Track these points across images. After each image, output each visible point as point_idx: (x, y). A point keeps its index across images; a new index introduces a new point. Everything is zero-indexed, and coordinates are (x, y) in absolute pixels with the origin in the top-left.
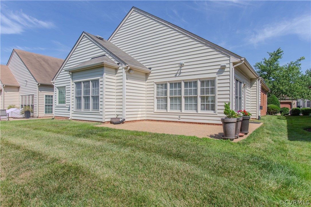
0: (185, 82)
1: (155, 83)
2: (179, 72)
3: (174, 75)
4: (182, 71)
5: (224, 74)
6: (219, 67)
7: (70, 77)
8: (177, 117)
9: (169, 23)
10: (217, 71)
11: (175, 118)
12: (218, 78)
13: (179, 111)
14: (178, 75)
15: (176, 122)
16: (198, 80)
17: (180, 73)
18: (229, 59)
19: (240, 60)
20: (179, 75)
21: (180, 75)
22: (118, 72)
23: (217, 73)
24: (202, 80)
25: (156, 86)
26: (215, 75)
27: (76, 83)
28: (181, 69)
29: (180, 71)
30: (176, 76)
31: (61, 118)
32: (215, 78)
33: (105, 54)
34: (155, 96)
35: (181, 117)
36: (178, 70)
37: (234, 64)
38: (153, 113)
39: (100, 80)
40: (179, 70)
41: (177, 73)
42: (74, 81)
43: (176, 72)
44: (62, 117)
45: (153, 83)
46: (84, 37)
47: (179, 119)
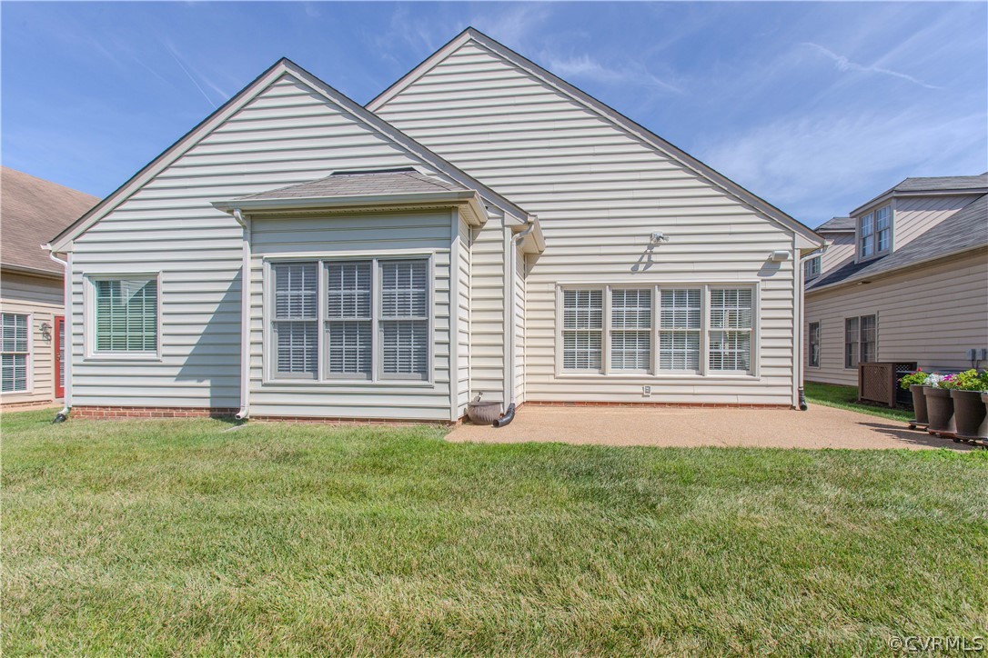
0: (662, 291)
1: (559, 288)
2: (645, 259)
3: (628, 268)
4: (654, 258)
5: (778, 275)
6: (765, 257)
7: (241, 234)
8: (640, 389)
9: (612, 111)
10: (759, 266)
11: (634, 392)
12: (762, 285)
13: (643, 373)
14: (641, 268)
15: (636, 404)
16: (706, 287)
17: (650, 263)
18: (791, 238)
19: (819, 245)
20: (646, 268)
21: (649, 269)
22: (479, 238)
23: (760, 273)
24: (715, 288)
25: (561, 296)
26: (753, 278)
27: (275, 264)
28: (652, 253)
29: (649, 258)
30: (634, 271)
31: (124, 415)
32: (754, 284)
33: (414, 167)
34: (561, 327)
35: (653, 389)
36: (643, 254)
37: (804, 253)
38: (552, 379)
39: (436, 259)
40: (646, 253)
41: (640, 262)
42: (266, 255)
43: (636, 259)
44: (136, 408)
45: (552, 287)
46: (284, 81)
47: (644, 396)
